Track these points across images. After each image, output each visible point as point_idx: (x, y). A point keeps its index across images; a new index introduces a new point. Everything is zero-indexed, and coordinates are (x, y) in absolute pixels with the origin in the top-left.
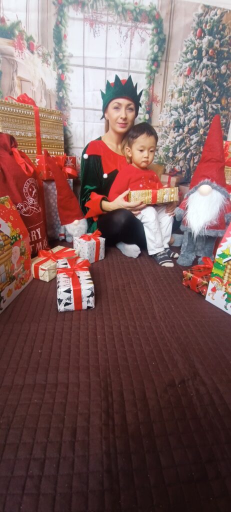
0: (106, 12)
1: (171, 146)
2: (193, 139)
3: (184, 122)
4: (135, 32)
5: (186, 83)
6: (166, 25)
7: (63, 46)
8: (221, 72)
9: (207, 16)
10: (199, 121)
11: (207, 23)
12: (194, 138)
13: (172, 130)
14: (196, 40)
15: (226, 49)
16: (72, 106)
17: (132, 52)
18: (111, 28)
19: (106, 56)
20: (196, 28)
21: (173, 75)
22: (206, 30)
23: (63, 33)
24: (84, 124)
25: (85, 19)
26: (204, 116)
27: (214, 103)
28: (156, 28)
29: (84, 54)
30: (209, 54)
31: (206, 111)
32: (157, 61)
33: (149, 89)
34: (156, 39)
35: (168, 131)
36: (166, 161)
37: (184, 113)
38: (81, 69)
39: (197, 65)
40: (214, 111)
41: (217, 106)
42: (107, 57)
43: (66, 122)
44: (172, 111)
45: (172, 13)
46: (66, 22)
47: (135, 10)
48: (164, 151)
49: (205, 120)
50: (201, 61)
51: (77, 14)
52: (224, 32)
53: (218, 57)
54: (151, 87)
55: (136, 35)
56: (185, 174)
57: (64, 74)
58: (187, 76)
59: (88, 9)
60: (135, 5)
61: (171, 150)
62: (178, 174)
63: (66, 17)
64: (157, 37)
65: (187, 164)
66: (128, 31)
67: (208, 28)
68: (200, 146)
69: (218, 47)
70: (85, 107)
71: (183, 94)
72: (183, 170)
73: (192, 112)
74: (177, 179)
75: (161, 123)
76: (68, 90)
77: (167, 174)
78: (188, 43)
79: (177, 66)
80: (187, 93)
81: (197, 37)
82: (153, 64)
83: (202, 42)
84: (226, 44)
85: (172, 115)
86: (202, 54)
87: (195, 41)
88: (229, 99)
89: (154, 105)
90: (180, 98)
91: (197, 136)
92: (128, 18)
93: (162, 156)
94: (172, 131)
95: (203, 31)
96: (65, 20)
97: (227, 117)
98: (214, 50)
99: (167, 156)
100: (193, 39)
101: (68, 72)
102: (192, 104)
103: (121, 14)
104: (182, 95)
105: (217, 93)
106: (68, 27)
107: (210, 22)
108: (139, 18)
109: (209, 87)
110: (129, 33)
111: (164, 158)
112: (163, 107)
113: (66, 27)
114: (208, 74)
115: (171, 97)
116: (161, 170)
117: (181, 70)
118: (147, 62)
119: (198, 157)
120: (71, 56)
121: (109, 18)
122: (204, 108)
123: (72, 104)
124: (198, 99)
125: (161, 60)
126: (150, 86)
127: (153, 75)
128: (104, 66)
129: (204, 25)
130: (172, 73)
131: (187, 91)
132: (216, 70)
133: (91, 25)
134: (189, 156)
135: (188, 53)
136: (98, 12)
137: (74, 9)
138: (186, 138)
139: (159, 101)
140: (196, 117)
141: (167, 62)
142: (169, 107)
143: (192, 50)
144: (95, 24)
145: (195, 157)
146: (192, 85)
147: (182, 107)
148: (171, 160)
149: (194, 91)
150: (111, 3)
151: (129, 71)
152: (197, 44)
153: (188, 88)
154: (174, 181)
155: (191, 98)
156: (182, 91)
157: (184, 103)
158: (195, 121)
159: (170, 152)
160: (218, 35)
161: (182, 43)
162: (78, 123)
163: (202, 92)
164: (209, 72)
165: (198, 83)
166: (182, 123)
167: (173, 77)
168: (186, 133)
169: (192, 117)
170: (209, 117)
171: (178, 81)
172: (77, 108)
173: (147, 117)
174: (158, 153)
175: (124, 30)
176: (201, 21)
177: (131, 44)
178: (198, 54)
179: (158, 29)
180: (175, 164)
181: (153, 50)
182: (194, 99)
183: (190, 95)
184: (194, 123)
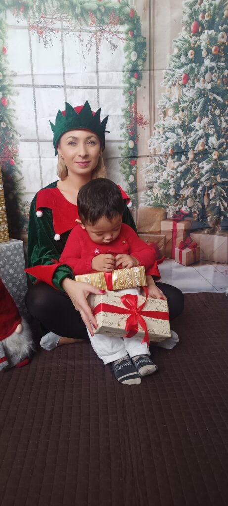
0: (59, 16)
1: (171, 181)
2: (203, 167)
3: (187, 146)
4: (102, 38)
5: (183, 95)
6: (144, 25)
7: (3, 62)
9: (205, 3)
10: (209, 142)
11: (204, 12)
12: (205, 165)
13: (170, 158)
14: (191, 37)
16: (23, 138)
17: (100, 64)
18: (68, 35)
19: (64, 72)
20: (189, 22)
21: (162, 86)
22: (204, 22)
23: (1, 45)
24: (40, 161)
25: (30, 27)
26: (216, 134)
28: (131, 30)
29: (32, 72)
30: (211, 54)
31: (217, 127)
32: (138, 71)
33: (130, 108)
34: (132, 44)
35: (164, 160)
36: (167, 202)
37: (186, 134)
38: (31, 89)
39: (196, 70)
42: (67, 71)
43: (13, 160)
44: (167, 133)
45: (151, 6)
46: (4, 32)
47: (99, 9)
48: (161, 187)
49: (218, 140)
50: (202, 63)
51: (18, 21)
53: (227, 54)
54: (132, 106)
55: (104, 41)
56: (198, 216)
57: (6, 97)
58: (184, 85)
59: (33, 12)
60: (99, 3)
61: (172, 186)
62: (186, 219)
63: (4, 25)
64: (134, 41)
65: (200, 202)
66: (92, 37)
67: (207, 19)
68: (217, 175)
70: (40, 138)
71: (180, 109)
72: (193, 211)
73: (197, 131)
74: (184, 225)
75: (152, 151)
76: (13, 118)
77: (169, 220)
78: (179, 44)
79: (167, 74)
80: (186, 108)
81: (192, 34)
82: (132, 76)
83: (199, 39)
86: (202, 55)
87: (190, 39)
89: (139, 128)
90: (177, 115)
91: (208, 163)
92: (90, 22)
93: (159, 196)
94: (170, 160)
95: (199, 24)
96: (2, 29)
98: (219, 46)
99: (167, 195)
100: (187, 36)
101: (12, 95)
102: (195, 120)
103: (79, 17)
104: (179, 111)
106: (7, 38)
107: (209, 10)
108: (106, 19)
109: (218, 95)
110: (94, 40)
111: (163, 198)
112: (153, 129)
113: (5, 39)
114: (214, 78)
115: (162, 115)
116: (159, 214)
117: (174, 79)
118: (122, 74)
120: (15, 75)
121: (64, 23)
122: (215, 123)
123: (20, 136)
124: (204, 112)
125: (143, 70)
126: (130, 104)
127: (133, 89)
128: (62, 84)
129: (201, 15)
130: (160, 83)
131: (186, 105)
132: (226, 72)
133: (40, 34)
134: (201, 190)
135: (181, 55)
136: (48, 17)
137: (13, 15)
138: (192, 168)
139: (146, 122)
140: (203, 137)
141: (152, 71)
142: (161, 129)
143: (186, 52)
144: (45, 32)
145: (209, 192)
146: (192, 96)
147: (181, 127)
148: (173, 199)
149: (196, 103)
150: (65, 2)
151: (98, 88)
152: (193, 42)
153: (187, 100)
154: (181, 228)
155: (193, 113)
156: (179, 106)
157: (183, 121)
158: (203, 143)
159: (171, 188)
160: (222, 27)
161: (171, 44)
162: (31, 159)
163: (209, 104)
164: (215, 76)
165: (201, 92)
166: (183, 148)
167: (163, 90)
168: (192, 161)
169: (198, 138)
170: (224, 134)
171: (170, 93)
172: (27, 141)
173: (131, 144)
174: (152, 192)
175: (86, 36)
176: (195, 11)
177: (98, 53)
178: (196, 56)
179: (135, 31)
180: (180, 205)
181: (130, 59)
182: (197, 113)
183: (191, 109)
184: (202, 146)
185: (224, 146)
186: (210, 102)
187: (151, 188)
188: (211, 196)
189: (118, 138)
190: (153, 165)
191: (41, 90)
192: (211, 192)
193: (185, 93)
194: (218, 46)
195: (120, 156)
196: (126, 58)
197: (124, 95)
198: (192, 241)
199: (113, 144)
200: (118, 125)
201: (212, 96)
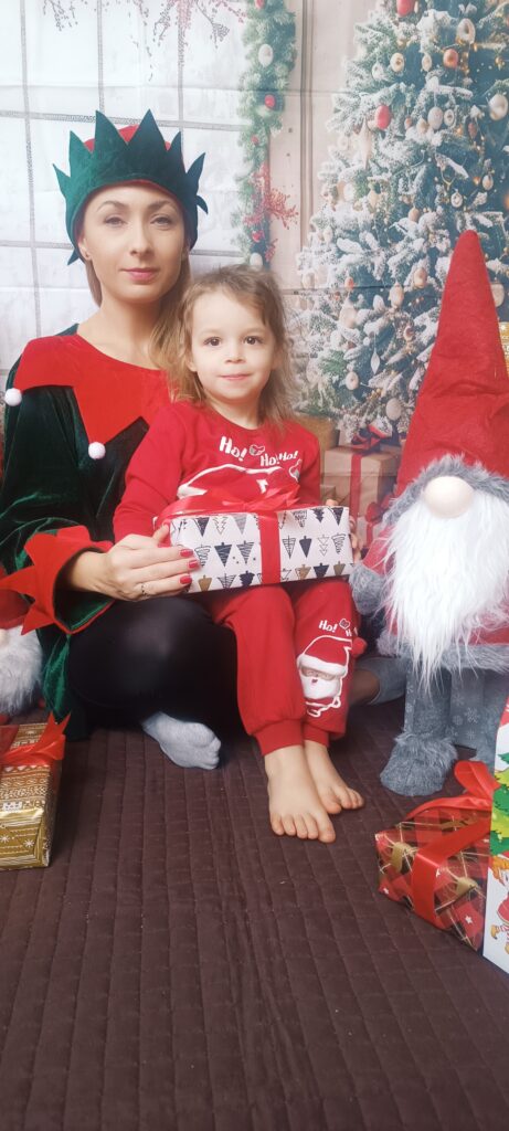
1: (349, 354)
2: (424, 327)
3: (386, 274)
4: (191, 10)
5: (379, 154)
8: (492, 116)
10: (438, 269)
12: (428, 323)
13: (347, 301)
14: (396, 24)
15: (499, 46)
17: (185, 69)
19: (101, 83)
21: (330, 130)
24: (37, 294)
27: (481, 209)
29: (25, 80)
30: (442, 65)
32: (274, 91)
33: (256, 176)
34: (261, 27)
35: (333, 304)
36: (340, 408)
37: (383, 244)
38: (20, 123)
39: (408, 99)
40: (486, 235)
41: (492, 218)
42: (107, 82)
44: (340, 240)
48: (326, 370)
50: (420, 85)
53: (477, 70)
54: (261, 171)
55: (197, 17)
58: (380, 132)
61: (351, 366)
62: (383, 448)
64: (267, 20)
66: (170, 6)
69: (472, 42)
70: (38, 239)
71: (370, 186)
72: (400, 430)
73: (410, 240)
74: (383, 463)
75: (306, 281)
77: (343, 448)
78: (370, 36)
79: (342, 102)
80: (386, 184)
81: (398, 15)
82: (261, 101)
83: (416, 30)
84: (498, 32)
85: (341, 253)
86: (420, 66)
87: (394, 27)
89: (277, 224)
90: (363, 200)
93: (321, 389)
94: (347, 304)
98: (460, 50)
99: (338, 387)
100: (386, 20)
102: (405, 215)
104: (368, 190)
105: (486, 178)
109: (458, 161)
110: (173, 13)
111: (329, 394)
112: (307, 227)
114: (448, 122)
115: (330, 197)
117: (358, 114)
118: (238, 95)
122: (450, 226)
124: (426, 198)
125: (287, 89)
126: (256, 166)
127: (262, 132)
130: (327, 124)
131: (385, 177)
132: (475, 111)
135: (372, 63)
138: (398, 326)
139: (291, 211)
140: (424, 256)
141: (307, 98)
142: (328, 229)
143: (386, 55)
146: (399, 159)
147: (374, 228)
148: (354, 398)
149: (407, 175)
151: (181, 125)
152: (401, 36)
153: (388, 167)
154: (372, 470)
155: (400, 198)
156: (369, 178)
157: (378, 215)
158: (423, 269)
159: (348, 372)
160: (466, 6)
161: (352, 34)
162: (15, 290)
163: (436, 179)
164: (450, 116)
165: (418, 152)
166: (378, 278)
167: (333, 138)
168: (397, 310)
169: (411, 257)
171: (349, 147)
172: (6, 244)
173: (256, 262)
174: (306, 380)
177: (182, 44)
178: (407, 65)
180: (369, 414)
181: (256, 60)
182: (409, 200)
183: (397, 187)
184: (421, 277)
186: (439, 176)
187: (302, 369)
189: (228, 247)
190: (307, 314)
191: (47, 125)
193: (382, 150)
194: (457, 49)
196: (247, 58)
197: (240, 144)
200: (226, 215)
201: (444, 162)
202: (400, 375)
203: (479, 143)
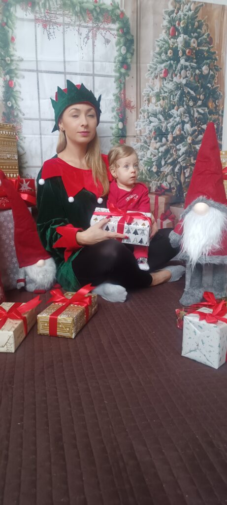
0: (61, 12)
1: (154, 159)
2: (180, 149)
3: (167, 130)
4: (97, 33)
5: (164, 86)
6: (132, 24)
7: (11, 49)
8: (203, 73)
9: (180, 13)
10: (185, 128)
11: (180, 20)
12: (181, 147)
13: (153, 139)
14: (170, 39)
15: (205, 48)
16: (26, 116)
17: (95, 55)
18: (68, 29)
19: (64, 60)
20: (168, 26)
21: (147, 77)
22: (179, 28)
23: (10, 35)
24: (41, 138)
25: (36, 20)
26: (190, 122)
27: (200, 106)
28: (121, 28)
29: (37, 58)
30: (186, 55)
31: (191, 116)
32: (127, 63)
33: (120, 94)
34: (122, 40)
35: (148, 141)
36: (150, 178)
37: (166, 119)
38: (35, 74)
39: (174, 67)
40: (201, 116)
41: (204, 110)
42: (66, 60)
43: (17, 137)
44: (150, 117)
45: (139, 12)
46: (13, 23)
47: (95, 9)
48: (145, 164)
49: (192, 127)
50: (178, 61)
51: (26, 15)
52: (201, 30)
53: (198, 57)
54: (122, 92)
55: (99, 36)
56: (176, 192)
57: (13, 80)
58: (164, 78)
59: (40, 8)
60: (96, 4)
61: (154, 163)
62: (166, 193)
63: (13, 18)
64: (124, 38)
65: (177, 179)
66: (89, 32)
67: (182, 26)
68: (191, 157)
69: (196, 47)
70: (42, 117)
71: (161, 98)
72: (172, 186)
73: (175, 118)
74: (166, 199)
75: (138, 132)
76: (18, 99)
77: (152, 193)
78: (160, 43)
79: (151, 67)
80: (166, 97)
81: (170, 36)
82: (122, 67)
83: (177, 41)
84: (205, 43)
85: (151, 122)
86: (178, 55)
87: (169, 40)
88: (217, 101)
89: (128, 111)
90: (158, 103)
91: (184, 145)
92: (88, 19)
93: (144, 172)
94: (153, 141)
95: (176, 29)
96: (11, 21)
97: (217, 122)
98: (191, 50)
99: (150, 172)
100: (166, 38)
101: (18, 78)
102: (173, 108)
103: (79, 14)
104: (160, 99)
105: (201, 96)
107: (184, 19)
108: (101, 18)
109: (192, 89)
110: (90, 34)
111: (147, 173)
112: (139, 113)
113: (13, 27)
114: (188, 75)
115: (147, 102)
117: (156, 72)
118: (114, 64)
119: (189, 170)
120: (22, 60)
121: (66, 19)
122: (189, 113)
123: (24, 115)
124: (181, 102)
125: (131, 62)
126: (120, 90)
127: (122, 78)
128: (63, 71)
129: (177, 22)
130: (145, 75)
131: (166, 95)
132: (197, 71)
133: (45, 26)
134: (178, 169)
135: (162, 53)
136: (52, 12)
137: (22, 9)
138: (171, 149)
139: (133, 106)
140: (180, 124)
141: (139, 65)
142: (146, 113)
143: (166, 51)
144: (48, 25)
145: (185, 171)
146: (171, 88)
147: (162, 113)
148: (155, 175)
149: (174, 94)
150: (67, 1)
151: (93, 75)
152: (171, 44)
153: (167, 91)
154: (162, 201)
155: (172, 102)
156: (160, 95)
157: (163, 109)
158: (180, 128)
159: (153, 165)
160: (194, 34)
161: (154, 43)
162: (33, 136)
163: (184, 96)
164: (189, 73)
165: (178, 85)
166: (164, 131)
167: (148, 80)
168: (171, 143)
169: (175, 124)
170: (197, 123)
171: (153, 84)
172: (30, 119)
173: (120, 125)
175: (84, 31)
176: (172, 19)
177: (94, 46)
178: (174, 54)
179: (125, 29)
180: (161, 180)
181: (120, 52)
182: (175, 103)
183: (170, 98)
184: (179, 131)
185: (197, 133)
188: (187, 175)
189: (110, 120)
190: (139, 144)
191: (45, 75)
192: (187, 171)
193: (165, 85)
195: (111, 135)
196: (117, 51)
197: (115, 82)
198: (171, 213)
199: (105, 125)
200: (110, 108)
201: (187, 90)
202: (172, 167)
203: (199, 83)
